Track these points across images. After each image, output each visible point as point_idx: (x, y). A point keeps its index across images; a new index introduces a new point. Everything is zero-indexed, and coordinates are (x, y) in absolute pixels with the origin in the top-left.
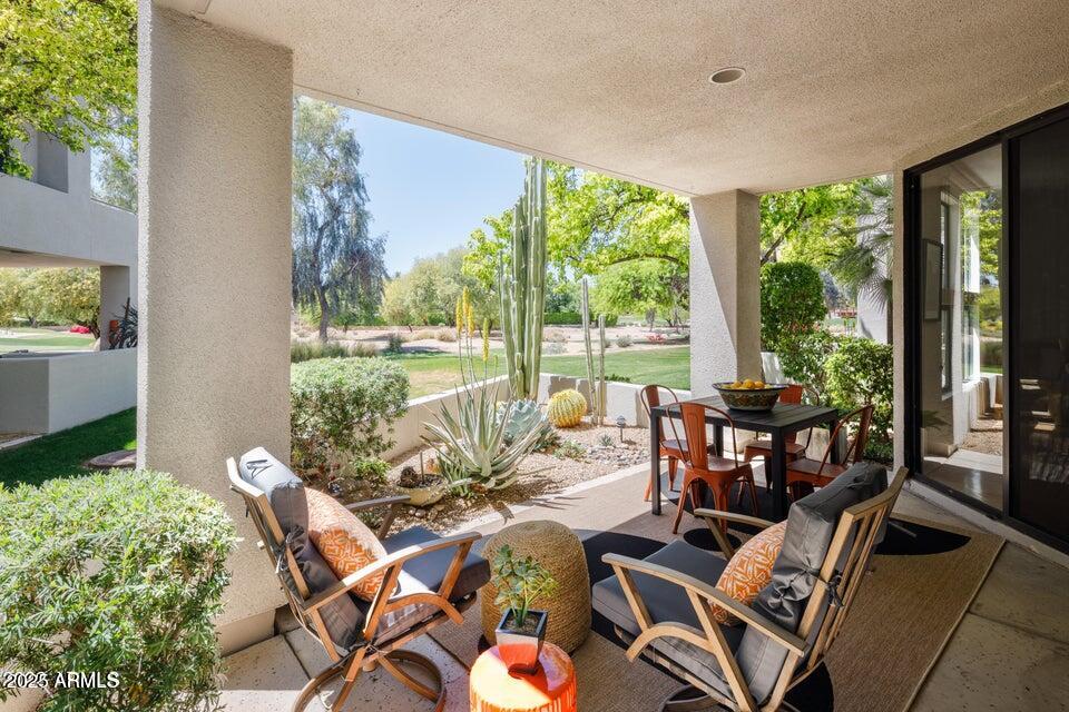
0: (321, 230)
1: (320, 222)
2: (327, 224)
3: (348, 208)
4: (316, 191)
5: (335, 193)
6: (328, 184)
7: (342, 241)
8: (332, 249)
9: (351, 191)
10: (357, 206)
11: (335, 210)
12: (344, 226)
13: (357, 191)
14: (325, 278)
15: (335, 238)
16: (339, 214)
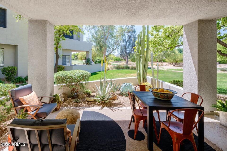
0: (127, 42)
1: (127, 40)
2: (128, 41)
3: (132, 37)
4: (126, 34)
5: (130, 34)
6: (129, 32)
7: (131, 44)
8: (129, 46)
9: (133, 33)
10: (134, 36)
11: (130, 37)
12: (132, 41)
13: (134, 33)
14: (127, 52)
15: (130, 44)
16: (130, 38)
